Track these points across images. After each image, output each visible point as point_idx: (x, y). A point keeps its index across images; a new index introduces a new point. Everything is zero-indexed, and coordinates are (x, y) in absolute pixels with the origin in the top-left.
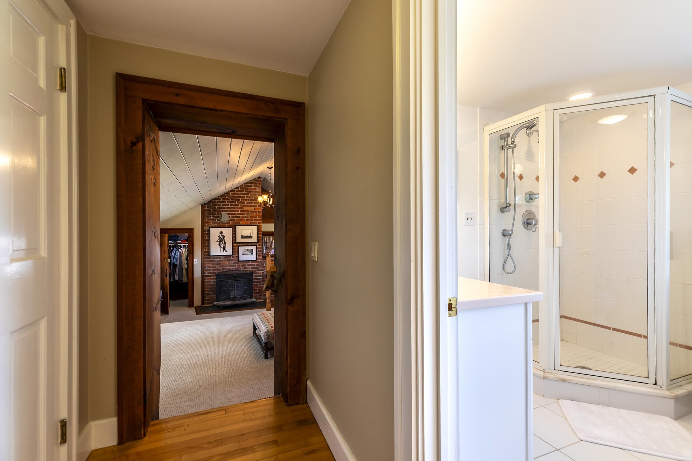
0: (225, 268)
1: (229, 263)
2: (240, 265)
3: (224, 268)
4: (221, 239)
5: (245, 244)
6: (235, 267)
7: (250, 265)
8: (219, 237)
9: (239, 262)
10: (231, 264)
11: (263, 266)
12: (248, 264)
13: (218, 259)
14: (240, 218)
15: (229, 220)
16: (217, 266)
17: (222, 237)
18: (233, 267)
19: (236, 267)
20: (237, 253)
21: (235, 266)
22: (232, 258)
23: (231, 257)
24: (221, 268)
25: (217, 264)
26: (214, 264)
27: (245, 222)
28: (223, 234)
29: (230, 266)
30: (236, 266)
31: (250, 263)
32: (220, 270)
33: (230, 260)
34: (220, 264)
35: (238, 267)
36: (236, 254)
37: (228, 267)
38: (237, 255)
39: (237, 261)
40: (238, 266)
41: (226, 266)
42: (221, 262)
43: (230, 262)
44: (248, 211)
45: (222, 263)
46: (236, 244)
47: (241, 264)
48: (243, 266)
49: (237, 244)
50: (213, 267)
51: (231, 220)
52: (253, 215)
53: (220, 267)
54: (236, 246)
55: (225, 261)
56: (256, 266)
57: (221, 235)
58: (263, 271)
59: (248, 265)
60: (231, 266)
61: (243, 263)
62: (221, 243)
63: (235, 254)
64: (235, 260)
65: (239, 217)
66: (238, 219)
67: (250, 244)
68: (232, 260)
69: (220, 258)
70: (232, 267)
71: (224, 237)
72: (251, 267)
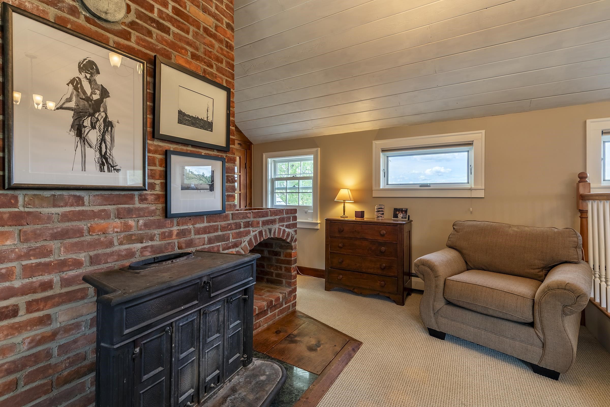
0: (108, 250)
1: (127, 227)
2: (170, 234)
3: (100, 251)
4: (88, 99)
5: (190, 148)
6: (150, 243)
7: (205, 231)
8: (76, 88)
9: (168, 221)
10: (134, 231)
11: (237, 231)
12: (198, 226)
13: (68, 209)
14: (170, 38)
15: (124, 23)
16: (55, 245)
17: (93, 93)
18: (144, 245)
19: (157, 243)
20: (158, 182)
21: (152, 239)
22: (137, 205)
23: (137, 199)
24: (82, 256)
25: (54, 237)
26: (36, 236)
27: (187, 61)
28: (100, 79)
29: (130, 239)
30: (157, 237)
31: (206, 224)
32: (78, 264)
33: (129, 212)
34: (79, 232)
35: (163, 242)
36: (158, 188)
37: (121, 244)
38: (158, 190)
39: (158, 217)
40: (163, 236)
41: (111, 244)
42: (83, 225)
43: (131, 222)
44: (197, 24)
45: (90, 230)
46: (156, 143)
47: (175, 229)
48: (182, 234)
49: (161, 144)
50: (27, 256)
51: (132, 25)
52: (212, 46)
53: (80, 247)
54: (155, 152)
55: (105, 215)
56: (220, 233)
57: (90, 81)
58: (237, 247)
59: (198, 232)
60: (132, 242)
61: (183, 225)
62: (87, 122)
63: (152, 186)
64: (152, 213)
65: (166, 30)
66: (162, 37)
67: (204, 152)
68: (139, 213)
69: (79, 201)
70: (139, 246)
71: (105, 93)
72: (206, 236)
